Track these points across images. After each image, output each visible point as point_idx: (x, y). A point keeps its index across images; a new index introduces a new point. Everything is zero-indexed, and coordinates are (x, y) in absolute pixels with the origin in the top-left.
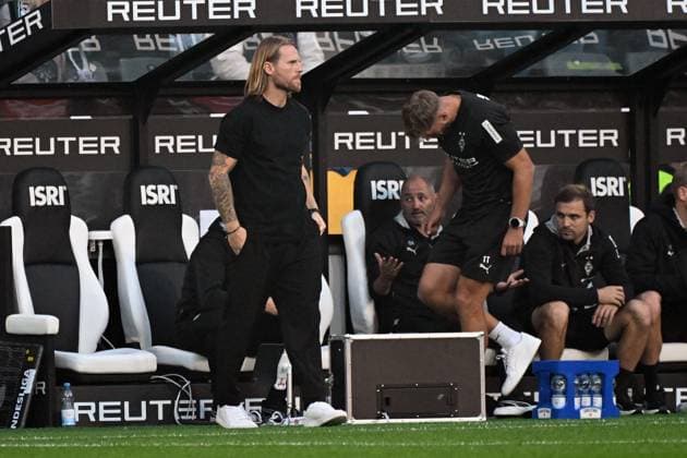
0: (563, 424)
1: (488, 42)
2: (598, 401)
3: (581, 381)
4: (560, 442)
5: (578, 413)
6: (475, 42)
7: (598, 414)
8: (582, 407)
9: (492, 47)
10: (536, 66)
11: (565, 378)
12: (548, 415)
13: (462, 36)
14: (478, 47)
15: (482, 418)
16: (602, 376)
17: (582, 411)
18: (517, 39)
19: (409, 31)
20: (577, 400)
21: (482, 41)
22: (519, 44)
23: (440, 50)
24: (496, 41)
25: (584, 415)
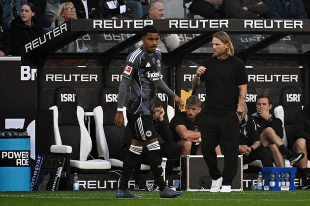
0: (274, 193)
1: (246, 39)
2: (288, 183)
3: (281, 176)
4: (273, 200)
5: (280, 188)
6: (241, 39)
7: (288, 189)
8: (281, 186)
9: (248, 41)
10: (265, 49)
11: (275, 174)
12: (268, 189)
13: (235, 36)
14: (242, 41)
15: (241, 190)
16: (290, 174)
17: (281, 188)
18: (258, 38)
20: (280, 183)
21: (244, 38)
22: (259, 40)
24: (249, 39)
25: (282, 189)
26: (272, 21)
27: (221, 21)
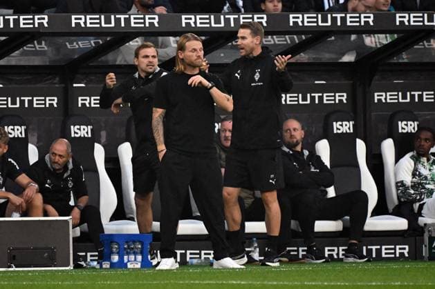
0: (120, 271)
1: (75, 44)
2: (139, 258)
3: (129, 246)
4: (119, 283)
5: (126, 264)
6: (67, 44)
7: (139, 266)
8: (129, 261)
9: (77, 47)
10: (103, 58)
11: (118, 244)
12: (108, 266)
13: (60, 40)
14: (69, 46)
15: (71, 267)
16: (142, 244)
17: (129, 264)
18: (92, 42)
19: (28, 37)
20: (126, 257)
21: (71, 43)
22: (94, 45)
23: (46, 49)
24: (79, 43)
25: (130, 266)
26: (113, 17)
27: (36, 17)
